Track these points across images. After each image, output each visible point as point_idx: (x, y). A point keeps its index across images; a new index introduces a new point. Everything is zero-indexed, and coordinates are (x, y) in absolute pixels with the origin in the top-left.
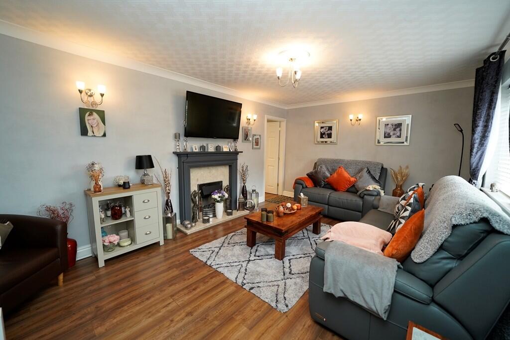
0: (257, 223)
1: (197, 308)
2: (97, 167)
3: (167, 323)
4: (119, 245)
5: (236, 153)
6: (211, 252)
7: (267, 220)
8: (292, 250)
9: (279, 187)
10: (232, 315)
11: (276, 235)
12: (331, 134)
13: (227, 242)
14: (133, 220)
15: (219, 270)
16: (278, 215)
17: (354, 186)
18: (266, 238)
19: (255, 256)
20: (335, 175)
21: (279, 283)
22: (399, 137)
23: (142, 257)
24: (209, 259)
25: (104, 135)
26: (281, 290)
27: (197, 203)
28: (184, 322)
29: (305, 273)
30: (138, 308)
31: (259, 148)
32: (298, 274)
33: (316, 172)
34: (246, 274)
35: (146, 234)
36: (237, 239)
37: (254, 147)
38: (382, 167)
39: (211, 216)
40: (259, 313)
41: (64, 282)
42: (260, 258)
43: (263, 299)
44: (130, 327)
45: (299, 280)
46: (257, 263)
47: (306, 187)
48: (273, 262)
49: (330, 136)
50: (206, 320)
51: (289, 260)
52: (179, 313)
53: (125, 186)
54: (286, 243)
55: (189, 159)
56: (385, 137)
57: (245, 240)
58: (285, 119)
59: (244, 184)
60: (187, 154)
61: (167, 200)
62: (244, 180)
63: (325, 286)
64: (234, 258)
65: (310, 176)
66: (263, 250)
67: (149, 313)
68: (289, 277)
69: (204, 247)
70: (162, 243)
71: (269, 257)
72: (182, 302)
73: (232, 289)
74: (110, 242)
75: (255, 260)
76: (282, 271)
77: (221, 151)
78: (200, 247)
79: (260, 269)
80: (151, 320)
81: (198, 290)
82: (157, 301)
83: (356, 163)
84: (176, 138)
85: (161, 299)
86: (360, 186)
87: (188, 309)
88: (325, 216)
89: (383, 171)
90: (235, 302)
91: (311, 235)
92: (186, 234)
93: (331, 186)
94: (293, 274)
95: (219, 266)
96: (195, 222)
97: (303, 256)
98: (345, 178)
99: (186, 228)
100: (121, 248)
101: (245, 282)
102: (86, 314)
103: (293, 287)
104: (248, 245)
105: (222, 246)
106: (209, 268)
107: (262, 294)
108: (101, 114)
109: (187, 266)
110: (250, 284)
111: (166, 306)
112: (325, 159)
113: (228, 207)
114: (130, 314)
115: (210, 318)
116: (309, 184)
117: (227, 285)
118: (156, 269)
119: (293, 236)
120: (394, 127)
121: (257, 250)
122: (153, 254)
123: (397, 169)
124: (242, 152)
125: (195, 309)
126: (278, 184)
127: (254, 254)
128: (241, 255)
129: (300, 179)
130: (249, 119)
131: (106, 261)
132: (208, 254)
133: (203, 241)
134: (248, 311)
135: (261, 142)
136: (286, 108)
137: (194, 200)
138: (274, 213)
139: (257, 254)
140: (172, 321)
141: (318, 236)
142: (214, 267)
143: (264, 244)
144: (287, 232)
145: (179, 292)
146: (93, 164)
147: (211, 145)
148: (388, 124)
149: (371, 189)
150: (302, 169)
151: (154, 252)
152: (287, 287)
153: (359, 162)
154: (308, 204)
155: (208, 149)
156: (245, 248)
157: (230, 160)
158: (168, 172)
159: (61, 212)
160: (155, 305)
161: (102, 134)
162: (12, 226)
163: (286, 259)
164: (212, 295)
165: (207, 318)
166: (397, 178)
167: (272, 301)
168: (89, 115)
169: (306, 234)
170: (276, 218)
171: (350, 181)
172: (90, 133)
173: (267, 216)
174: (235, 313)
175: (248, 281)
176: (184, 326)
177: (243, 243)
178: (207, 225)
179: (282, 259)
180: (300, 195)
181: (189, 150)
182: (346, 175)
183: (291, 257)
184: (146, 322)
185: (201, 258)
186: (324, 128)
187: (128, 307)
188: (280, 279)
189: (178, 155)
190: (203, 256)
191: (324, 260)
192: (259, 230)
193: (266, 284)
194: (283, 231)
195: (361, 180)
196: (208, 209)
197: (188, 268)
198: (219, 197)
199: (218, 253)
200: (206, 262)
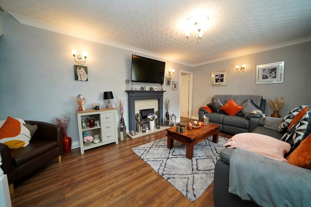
0: (174, 133)
1: (130, 188)
2: (81, 97)
3: (108, 197)
4: (93, 142)
5: (162, 92)
6: (144, 150)
7: (181, 132)
8: (198, 153)
9: (189, 113)
10: (153, 197)
11: (187, 142)
12: (223, 79)
13: (155, 144)
14: (100, 128)
15: (148, 162)
16: (188, 129)
17: (241, 112)
18: (180, 144)
19: (172, 155)
20: (227, 105)
21: (189, 176)
22: (275, 77)
23: (105, 150)
24: (142, 155)
25: (87, 80)
26: (190, 182)
27: (139, 121)
28: (119, 198)
29: (209, 170)
30: (94, 183)
31: (176, 90)
32: (203, 170)
33: (213, 103)
34: (165, 167)
35: (108, 137)
36: (161, 143)
37: (173, 89)
38: (262, 99)
39: (147, 129)
40: (173, 199)
41: (62, 161)
42: (176, 157)
43: (177, 188)
44: (86, 196)
45: (203, 176)
46: (174, 160)
47: (207, 112)
48: (184, 160)
49: (222, 80)
50: (134, 199)
51: (196, 160)
52: (117, 191)
53: (97, 108)
54: (194, 148)
55: (134, 95)
56: (263, 78)
57: (167, 144)
58: (193, 73)
59: (167, 110)
60: (133, 92)
61: (121, 118)
62: (167, 108)
63: (230, 187)
64: (158, 155)
65: (209, 106)
66: (177, 151)
67: (100, 187)
68: (196, 172)
69: (141, 147)
70: (117, 143)
71: (182, 156)
72: (121, 183)
73: (155, 177)
74: (87, 140)
75: (172, 158)
76: (191, 167)
77: (153, 90)
78: (138, 147)
79: (175, 165)
80: (99, 193)
81: (133, 175)
82: (106, 180)
83: (242, 97)
84: (126, 82)
85: (109, 179)
86: (246, 112)
87: (124, 189)
88: (221, 132)
89: (263, 101)
90: (156, 188)
91: (212, 143)
92: (131, 139)
93: (223, 112)
94: (199, 170)
95: (148, 160)
96: (138, 132)
97: (206, 157)
98: (234, 106)
99: (132, 135)
100: (94, 144)
101: (164, 173)
102: (65, 183)
103: (200, 181)
104: (168, 147)
105: (151, 147)
106: (142, 160)
107: (176, 184)
108: (86, 68)
109: (128, 158)
110: (167, 175)
111: (111, 184)
112: (219, 95)
113: (158, 124)
114: (88, 186)
115: (137, 198)
116: (209, 110)
117: (152, 174)
118: (110, 159)
119: (199, 143)
120: (270, 71)
121: (174, 151)
122: (111, 149)
123: (273, 100)
124: (166, 91)
125: (128, 190)
126: (188, 112)
127: (172, 153)
128: (163, 153)
129: (203, 108)
130: (170, 72)
131: (85, 151)
132: (142, 152)
133: (141, 143)
134: (164, 196)
135: (178, 86)
136: (193, 66)
137: (137, 119)
138: (186, 128)
139: (174, 154)
140: (112, 196)
141: (216, 144)
142: (145, 160)
143: (179, 147)
144: (194, 140)
145: (120, 175)
146: (79, 96)
147: (147, 87)
148: (265, 70)
149: (255, 113)
150: (204, 102)
151: (112, 148)
152: (195, 180)
153: (244, 96)
154: (209, 123)
155: (145, 89)
156: (166, 150)
157: (158, 96)
158: (122, 102)
159: (63, 122)
160: (104, 182)
161: (86, 79)
162: (37, 127)
163: (194, 159)
164: (141, 180)
165: (135, 197)
166: (274, 106)
167: (183, 190)
168: (79, 69)
169: (208, 143)
170: (187, 131)
171: (238, 108)
172: (79, 79)
173: (181, 129)
174: (155, 196)
175: (166, 172)
176: (118, 201)
177: (165, 146)
178: (145, 134)
179: (191, 159)
180: (203, 116)
181: (134, 90)
182: (235, 104)
183: (198, 158)
184: (96, 194)
185: (138, 154)
186: (218, 76)
187: (89, 181)
188: (189, 173)
189: (128, 92)
190: (139, 152)
191: (229, 164)
192: (176, 138)
193: (179, 176)
194: (192, 139)
195: (246, 107)
196: (145, 125)
197: (129, 159)
198: (152, 117)
199: (148, 151)
200: (141, 156)
